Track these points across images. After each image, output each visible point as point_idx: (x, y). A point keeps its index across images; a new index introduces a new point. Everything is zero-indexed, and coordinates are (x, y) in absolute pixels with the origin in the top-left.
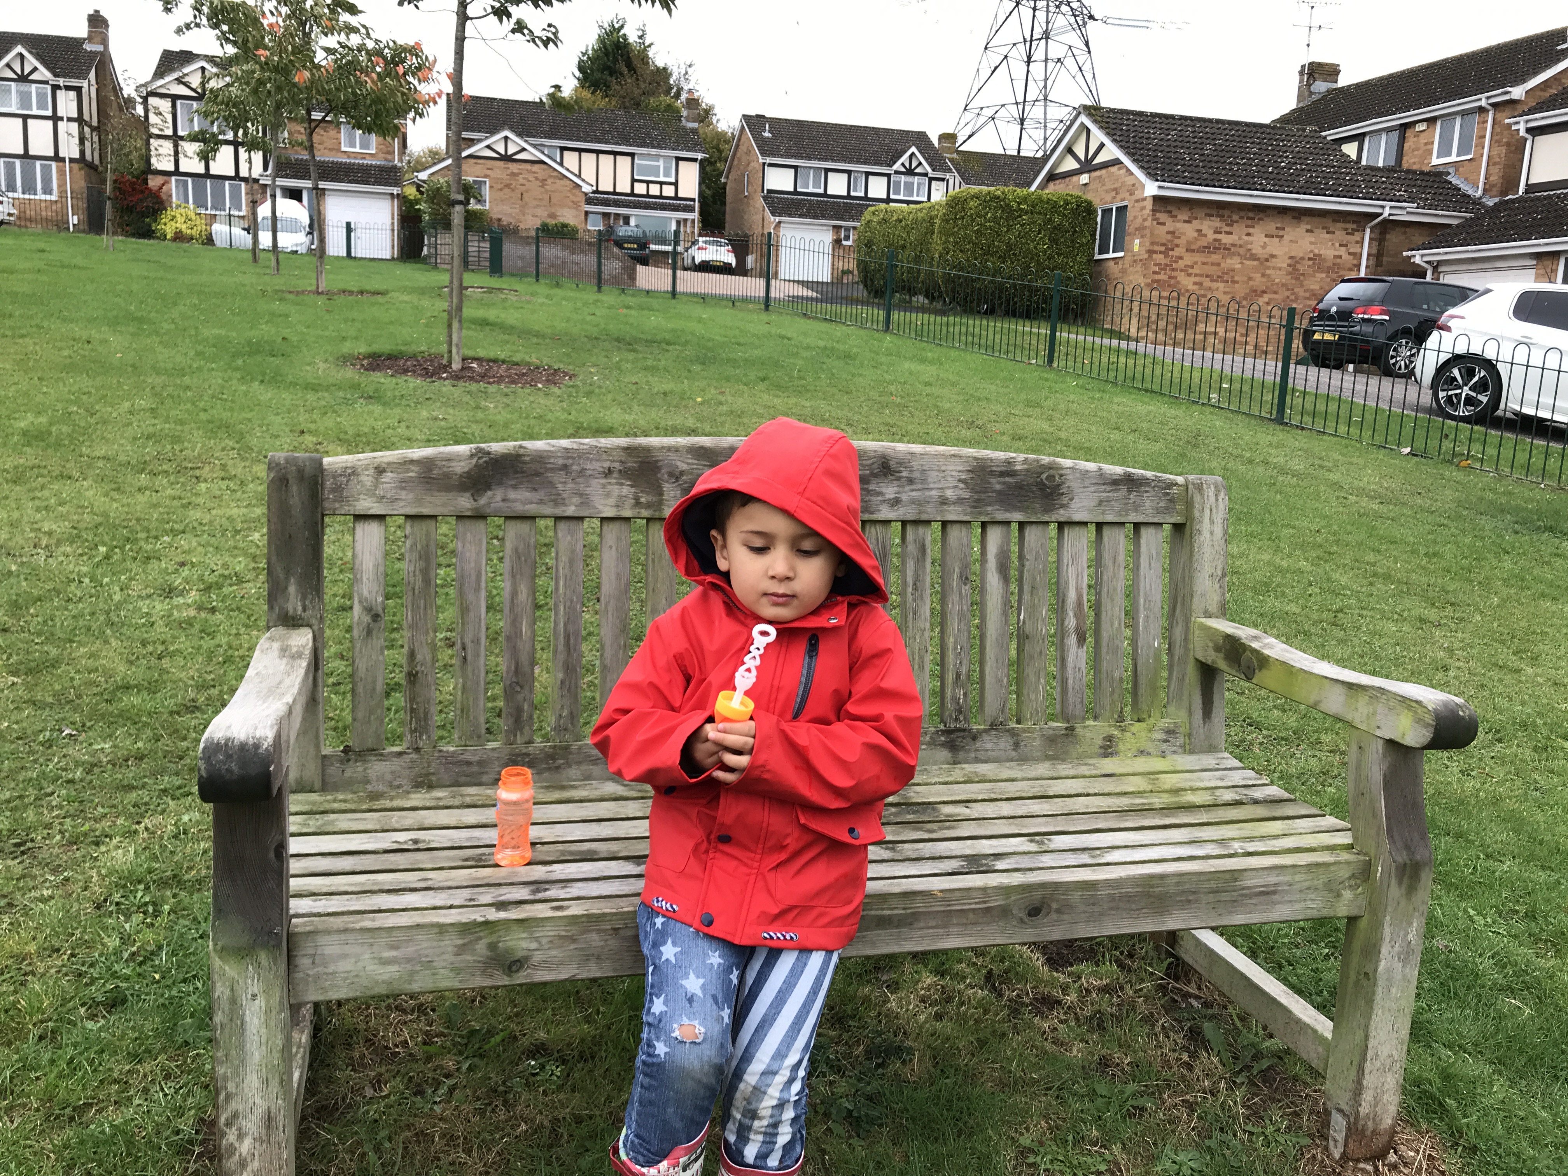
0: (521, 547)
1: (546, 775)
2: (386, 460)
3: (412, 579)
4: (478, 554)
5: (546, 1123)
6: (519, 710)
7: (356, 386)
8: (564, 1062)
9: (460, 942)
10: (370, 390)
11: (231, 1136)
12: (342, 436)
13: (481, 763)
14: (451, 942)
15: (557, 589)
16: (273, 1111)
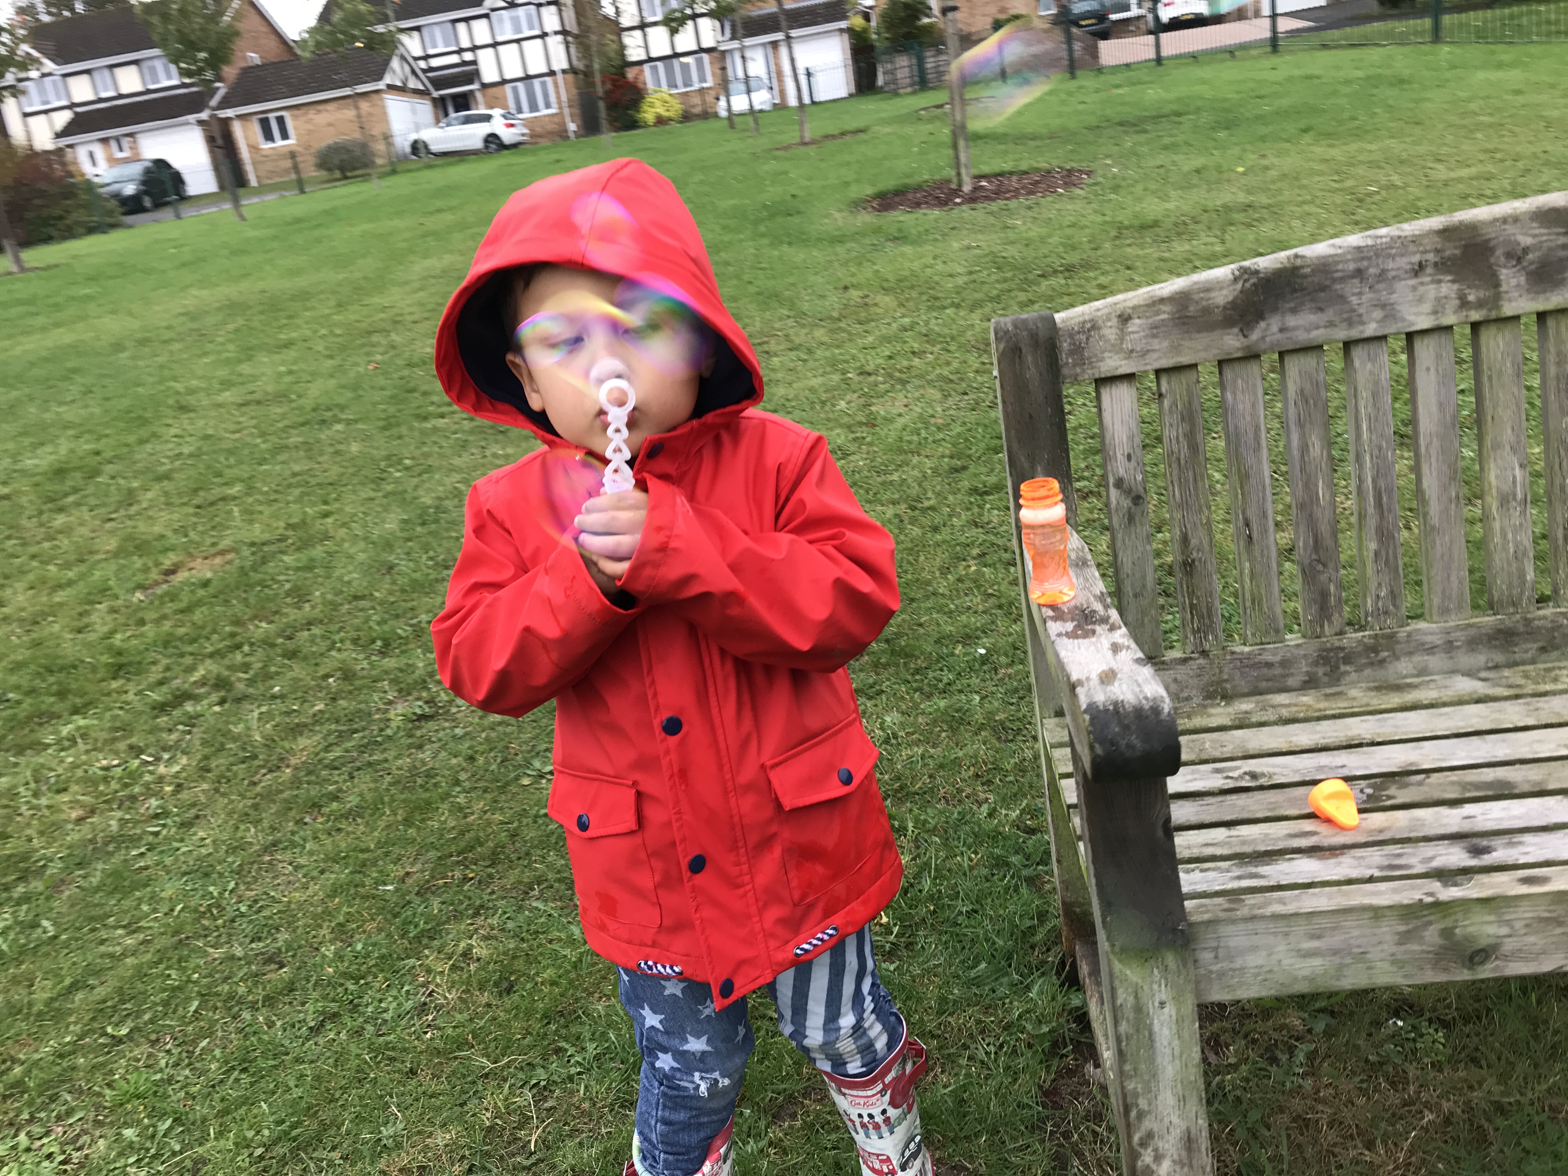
0: (1308, 387)
1: (1367, 672)
2: (1130, 304)
3: (1175, 448)
4: (1253, 405)
5: (1459, 1111)
6: (1324, 595)
7: (878, 230)
8: (1445, 1025)
9: (1402, 928)
10: (893, 231)
11: (1147, 1158)
12: (885, 285)
13: (1285, 663)
14: (1389, 929)
15: (1358, 436)
16: (1193, 1131)
